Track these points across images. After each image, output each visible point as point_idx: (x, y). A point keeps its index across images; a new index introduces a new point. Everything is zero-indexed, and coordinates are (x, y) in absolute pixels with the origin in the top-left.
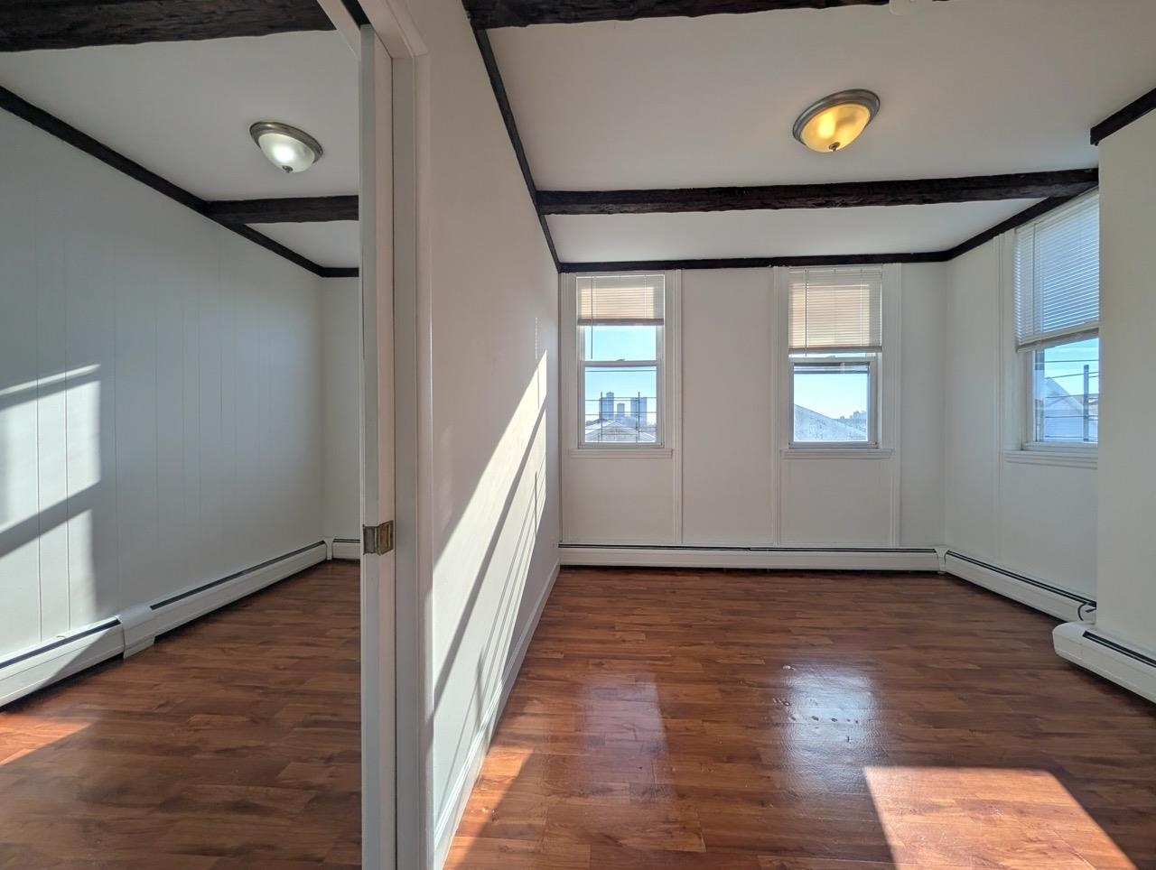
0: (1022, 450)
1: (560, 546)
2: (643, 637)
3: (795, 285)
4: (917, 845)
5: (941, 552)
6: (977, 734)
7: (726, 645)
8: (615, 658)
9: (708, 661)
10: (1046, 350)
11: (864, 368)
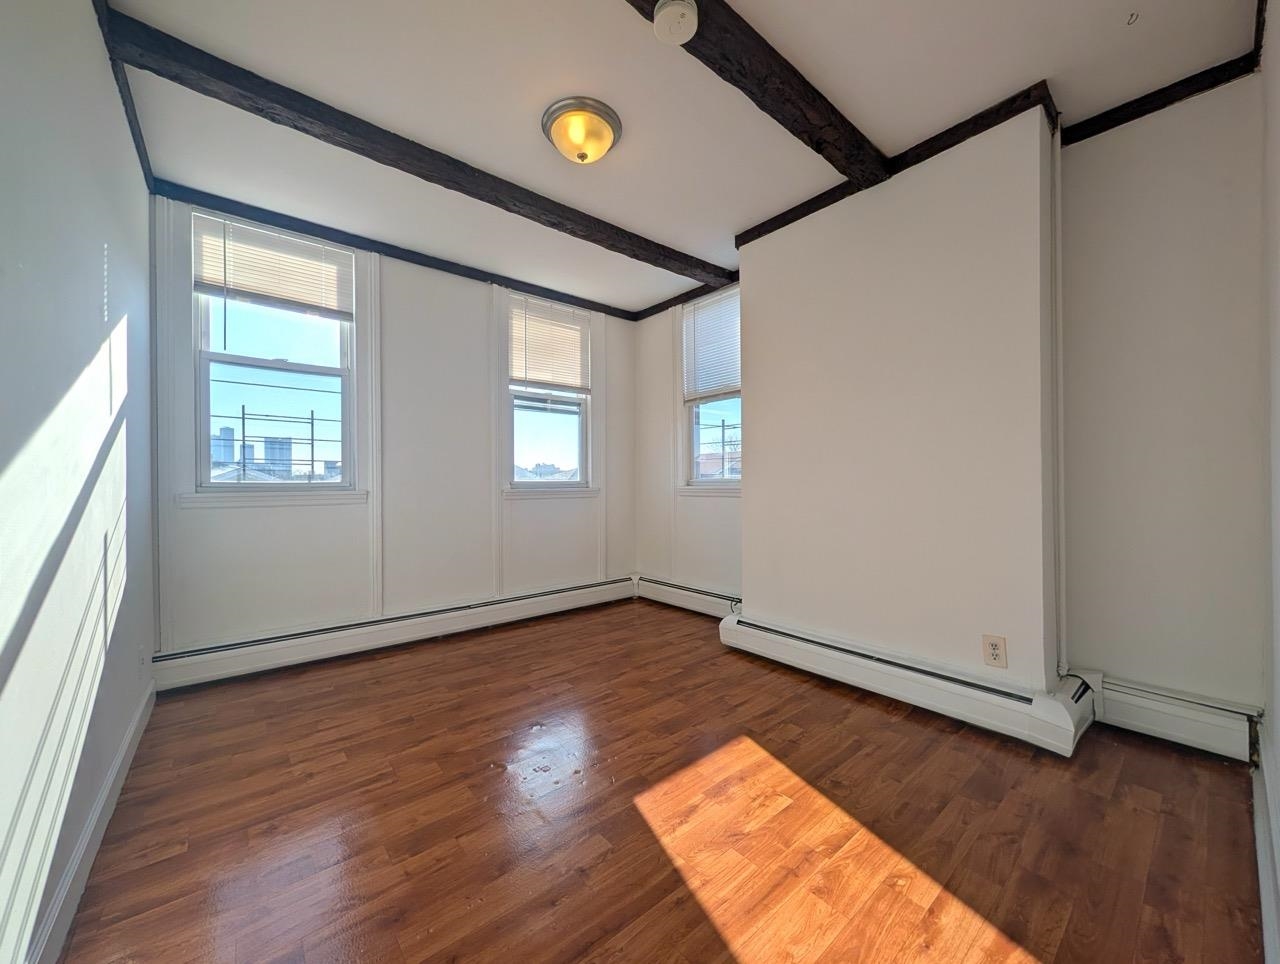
0: (688, 485)
1: (155, 659)
2: (342, 757)
3: (515, 311)
4: (692, 854)
5: (635, 579)
6: (698, 727)
7: (463, 727)
8: (298, 808)
9: (445, 756)
10: (701, 406)
11: (575, 408)
